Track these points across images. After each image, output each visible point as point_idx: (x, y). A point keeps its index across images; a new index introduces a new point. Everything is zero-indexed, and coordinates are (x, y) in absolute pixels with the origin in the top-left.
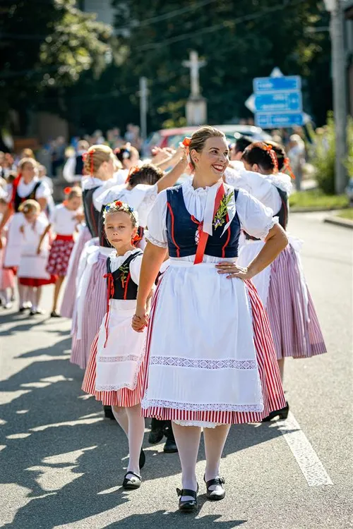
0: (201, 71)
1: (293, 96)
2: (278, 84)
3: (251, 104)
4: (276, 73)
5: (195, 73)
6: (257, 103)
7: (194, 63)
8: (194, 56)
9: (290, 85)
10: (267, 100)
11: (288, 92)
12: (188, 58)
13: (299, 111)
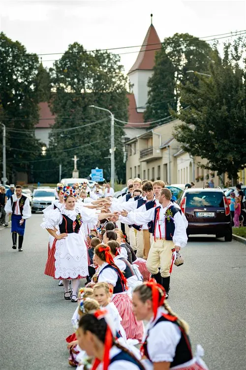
0: (77, 162)
1: (101, 174)
2: (97, 171)
3: (91, 175)
4: (97, 168)
5: (75, 162)
6: (92, 175)
7: (75, 159)
8: (75, 157)
9: (100, 171)
10: (95, 175)
11: (100, 173)
12: (74, 157)
13: (102, 177)
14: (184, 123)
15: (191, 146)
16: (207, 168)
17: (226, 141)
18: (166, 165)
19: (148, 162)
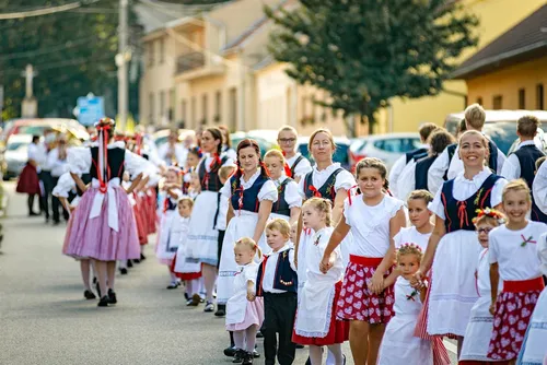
0: (33, 80)
2: (90, 102)
3: (76, 111)
5: (29, 81)
7: (29, 74)
8: (29, 68)
9: (98, 102)
10: (86, 110)
11: (97, 105)
12: (25, 69)
14: (288, 32)
15: (299, 69)
16: (324, 105)
17: (357, 64)
18: (233, 91)
19: (193, 82)
